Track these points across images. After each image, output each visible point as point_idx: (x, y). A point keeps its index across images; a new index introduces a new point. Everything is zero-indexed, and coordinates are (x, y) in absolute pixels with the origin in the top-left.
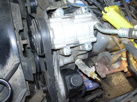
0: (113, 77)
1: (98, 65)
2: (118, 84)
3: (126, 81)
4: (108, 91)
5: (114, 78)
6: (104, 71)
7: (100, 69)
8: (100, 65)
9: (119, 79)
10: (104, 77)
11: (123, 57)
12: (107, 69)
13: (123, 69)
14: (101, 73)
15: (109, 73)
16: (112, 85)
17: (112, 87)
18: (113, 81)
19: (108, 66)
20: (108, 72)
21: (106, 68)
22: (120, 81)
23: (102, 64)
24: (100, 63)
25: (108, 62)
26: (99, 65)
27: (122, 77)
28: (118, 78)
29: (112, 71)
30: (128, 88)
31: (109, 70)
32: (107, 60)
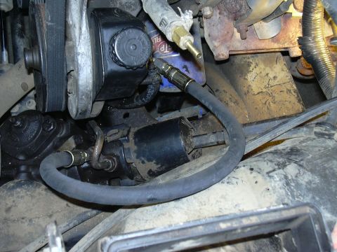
0: (253, 66)
1: (212, 15)
2: (264, 90)
3: (289, 87)
4: (227, 104)
5: (257, 70)
6: (226, 38)
7: (215, 28)
8: (216, 17)
9: (271, 76)
10: (222, 57)
11: (295, 8)
12: (238, 35)
13: (286, 46)
14: (216, 44)
15: (242, 48)
16: (245, 89)
17: (242, 94)
18: (250, 77)
19: (243, 25)
20: (239, 44)
21: (235, 30)
22: (272, 83)
23: (225, 14)
24: (218, 11)
25: (243, 11)
26: (214, 17)
27: (283, 70)
28: (268, 70)
29: (252, 45)
30: (290, 106)
31: (243, 38)
32: (241, 6)
